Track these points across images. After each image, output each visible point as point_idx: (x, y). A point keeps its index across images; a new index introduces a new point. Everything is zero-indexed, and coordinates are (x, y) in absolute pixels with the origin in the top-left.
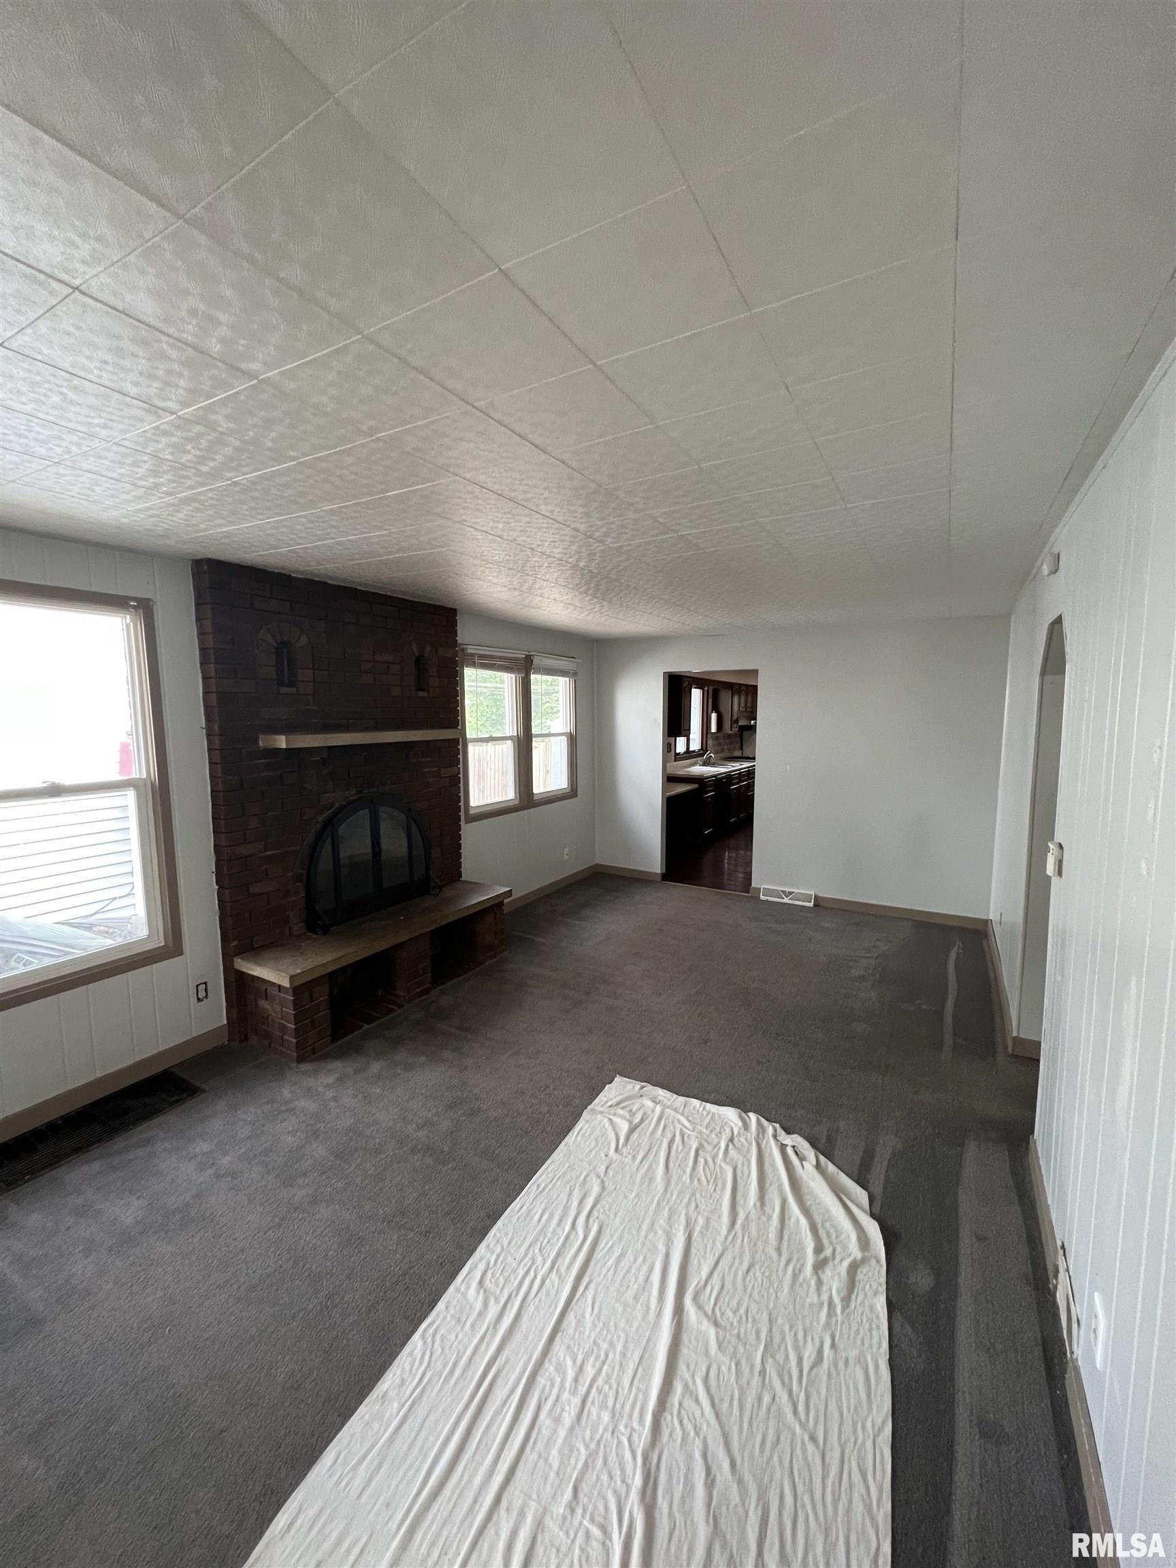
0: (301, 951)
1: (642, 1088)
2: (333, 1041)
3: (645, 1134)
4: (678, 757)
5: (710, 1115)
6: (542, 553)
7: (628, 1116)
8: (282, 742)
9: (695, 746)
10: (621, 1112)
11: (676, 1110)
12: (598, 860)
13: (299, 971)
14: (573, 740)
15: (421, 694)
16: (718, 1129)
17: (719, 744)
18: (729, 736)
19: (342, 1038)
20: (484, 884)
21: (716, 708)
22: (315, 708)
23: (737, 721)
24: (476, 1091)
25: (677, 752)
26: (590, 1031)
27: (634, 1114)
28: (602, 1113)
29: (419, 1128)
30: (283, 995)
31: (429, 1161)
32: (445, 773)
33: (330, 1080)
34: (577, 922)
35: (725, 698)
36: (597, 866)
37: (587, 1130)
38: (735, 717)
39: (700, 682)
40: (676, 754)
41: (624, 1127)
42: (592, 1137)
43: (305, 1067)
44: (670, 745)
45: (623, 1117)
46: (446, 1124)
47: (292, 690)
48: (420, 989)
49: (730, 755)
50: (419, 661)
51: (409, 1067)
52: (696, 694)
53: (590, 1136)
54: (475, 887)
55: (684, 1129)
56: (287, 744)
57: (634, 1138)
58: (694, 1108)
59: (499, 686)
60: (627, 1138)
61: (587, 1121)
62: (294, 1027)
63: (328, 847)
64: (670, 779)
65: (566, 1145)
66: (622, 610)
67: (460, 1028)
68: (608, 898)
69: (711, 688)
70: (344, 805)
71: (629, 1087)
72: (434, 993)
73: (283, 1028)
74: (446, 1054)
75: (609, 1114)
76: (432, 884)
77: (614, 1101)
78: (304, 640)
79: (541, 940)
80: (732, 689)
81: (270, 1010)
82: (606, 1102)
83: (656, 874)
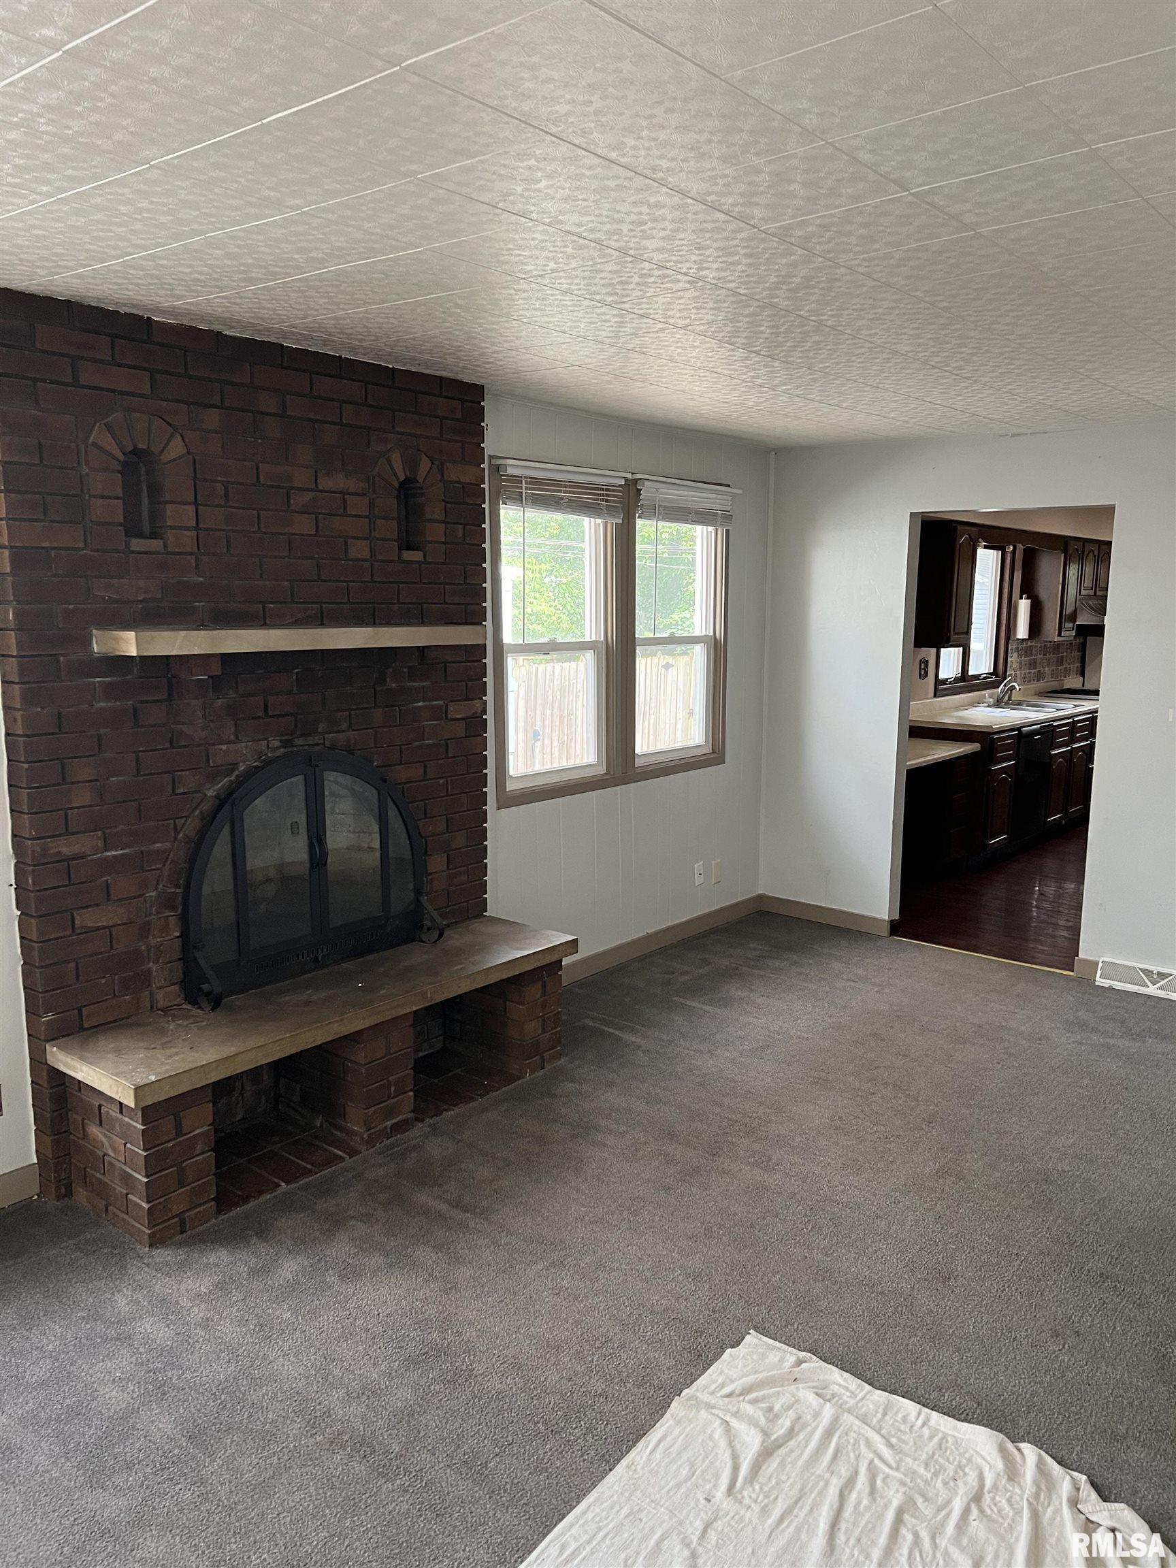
0: (165, 1040)
1: (799, 1362)
2: (219, 1211)
3: (793, 1463)
4: (941, 688)
5: (936, 1440)
6: (623, 252)
7: (763, 1421)
8: (129, 644)
9: (981, 664)
10: (750, 1409)
11: (864, 1420)
12: (763, 888)
13: (153, 1078)
14: (719, 652)
15: (408, 555)
16: (951, 1470)
17: (1033, 664)
18: (1057, 647)
19: (236, 1205)
20: (528, 926)
21: (1028, 589)
22: (201, 579)
23: (1073, 617)
24: (469, 1333)
25: (942, 676)
26: (709, 1234)
27: (777, 1417)
28: (709, 1406)
29: (350, 1398)
30: (127, 1119)
31: (360, 1469)
32: (458, 711)
33: (204, 1285)
34: (708, 1008)
35: (1049, 568)
36: (762, 896)
37: (675, 1440)
38: (1069, 610)
39: (995, 536)
40: (938, 682)
41: (752, 1442)
42: (685, 1456)
43: (164, 1255)
44: (926, 663)
45: (752, 1422)
46: (404, 1395)
47: (155, 545)
48: (389, 1123)
49: (1055, 685)
50: (407, 489)
51: (350, 1273)
52: (987, 562)
53: (679, 1453)
54: (511, 929)
55: (877, 1461)
56: (138, 651)
57: (771, 1470)
58: (905, 1419)
59: (574, 543)
60: (756, 1468)
61: (678, 1422)
62: (145, 1180)
63: (221, 849)
64: (917, 732)
65: (628, 1467)
66: (815, 380)
67: (457, 1205)
68: (777, 963)
69: (1020, 547)
70: (256, 767)
71: (774, 1357)
72: (419, 1129)
73: (127, 1179)
74: (424, 1254)
75: (726, 1411)
76: (427, 923)
77: (736, 1386)
78: (176, 448)
79: (637, 1040)
80: (1065, 552)
81: (107, 1144)
82: (723, 1385)
83: (882, 920)
